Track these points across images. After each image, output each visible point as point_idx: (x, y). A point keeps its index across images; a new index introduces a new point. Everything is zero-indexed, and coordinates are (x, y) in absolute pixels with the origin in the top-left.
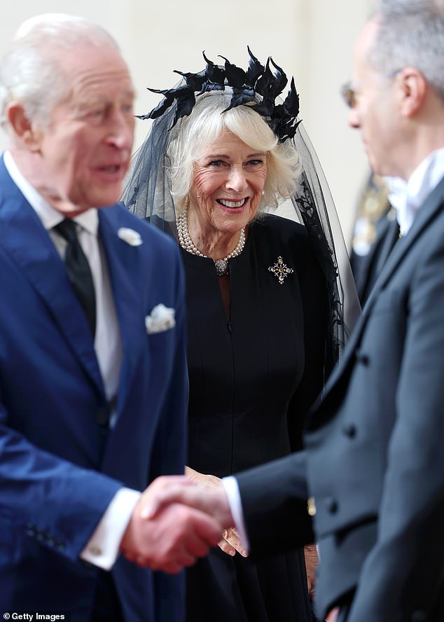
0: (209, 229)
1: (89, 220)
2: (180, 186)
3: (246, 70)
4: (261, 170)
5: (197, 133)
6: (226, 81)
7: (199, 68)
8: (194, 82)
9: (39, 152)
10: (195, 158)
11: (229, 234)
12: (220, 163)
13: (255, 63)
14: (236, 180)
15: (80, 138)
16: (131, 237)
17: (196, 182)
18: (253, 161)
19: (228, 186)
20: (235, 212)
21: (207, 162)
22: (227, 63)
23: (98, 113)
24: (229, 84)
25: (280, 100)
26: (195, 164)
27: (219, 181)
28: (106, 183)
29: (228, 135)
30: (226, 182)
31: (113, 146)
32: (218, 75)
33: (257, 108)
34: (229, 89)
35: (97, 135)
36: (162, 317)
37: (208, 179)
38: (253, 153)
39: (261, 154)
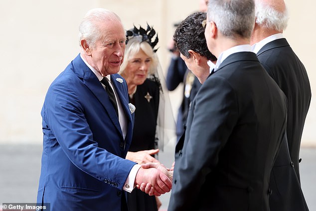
3: (146, 30)
5: (131, 50)
6: (139, 33)
8: (130, 33)
9: (91, 55)
10: (129, 59)
13: (149, 28)
19: (140, 69)
21: (133, 61)
22: (141, 27)
23: (111, 44)
24: (140, 34)
26: (129, 62)
27: (137, 68)
28: (114, 67)
30: (139, 68)
31: (117, 55)
34: (141, 36)
35: (111, 51)
38: (147, 57)
39: (149, 58)
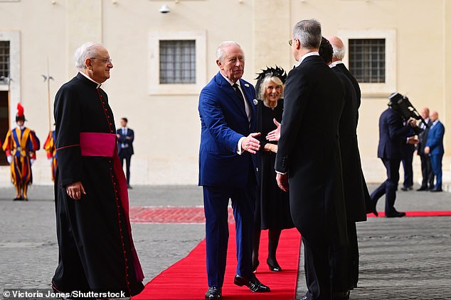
0: (270, 101)
1: (238, 83)
2: (263, 92)
4: (279, 89)
7: (266, 69)
11: (274, 102)
12: (271, 88)
14: (274, 91)
15: (230, 64)
16: (248, 86)
17: (266, 92)
18: (277, 87)
20: (274, 97)
25: (283, 74)
29: (272, 82)
32: (269, 70)
33: (278, 76)
36: (256, 101)
37: (268, 91)
